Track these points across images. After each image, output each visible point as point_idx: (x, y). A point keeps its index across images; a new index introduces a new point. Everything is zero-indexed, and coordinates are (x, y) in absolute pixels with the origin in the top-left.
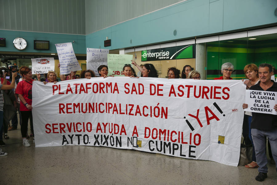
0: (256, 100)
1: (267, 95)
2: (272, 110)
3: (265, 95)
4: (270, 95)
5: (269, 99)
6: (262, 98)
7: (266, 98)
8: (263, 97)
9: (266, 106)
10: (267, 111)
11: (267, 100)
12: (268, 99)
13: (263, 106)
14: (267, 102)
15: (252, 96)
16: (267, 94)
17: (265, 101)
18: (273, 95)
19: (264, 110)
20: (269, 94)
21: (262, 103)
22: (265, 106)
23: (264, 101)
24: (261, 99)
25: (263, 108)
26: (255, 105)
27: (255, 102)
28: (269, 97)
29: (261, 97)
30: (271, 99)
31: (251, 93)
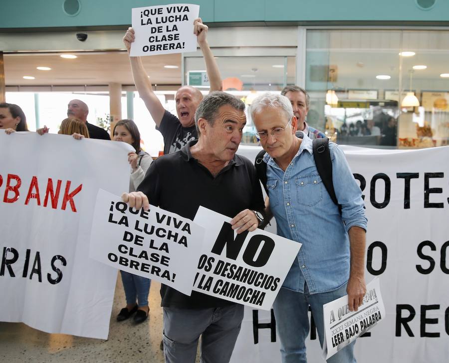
0: (126, 233)
1: (168, 223)
2: (174, 275)
3: (160, 221)
4: (177, 226)
5: (172, 239)
6: (149, 230)
7: (161, 233)
8: (153, 228)
9: (160, 258)
10: (161, 273)
11: (165, 240)
12: (169, 238)
13: (149, 257)
14: (165, 247)
15: (118, 216)
16: (166, 219)
17: (158, 242)
18: (184, 229)
19: (150, 268)
20: (172, 221)
21: (146, 246)
22: (155, 257)
23: (152, 242)
24: (143, 234)
25: (149, 262)
26: (123, 249)
27: (125, 239)
28: (173, 234)
29: (146, 226)
30: (179, 239)
31: (114, 206)
